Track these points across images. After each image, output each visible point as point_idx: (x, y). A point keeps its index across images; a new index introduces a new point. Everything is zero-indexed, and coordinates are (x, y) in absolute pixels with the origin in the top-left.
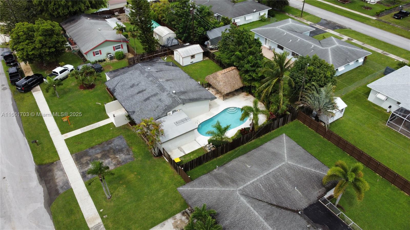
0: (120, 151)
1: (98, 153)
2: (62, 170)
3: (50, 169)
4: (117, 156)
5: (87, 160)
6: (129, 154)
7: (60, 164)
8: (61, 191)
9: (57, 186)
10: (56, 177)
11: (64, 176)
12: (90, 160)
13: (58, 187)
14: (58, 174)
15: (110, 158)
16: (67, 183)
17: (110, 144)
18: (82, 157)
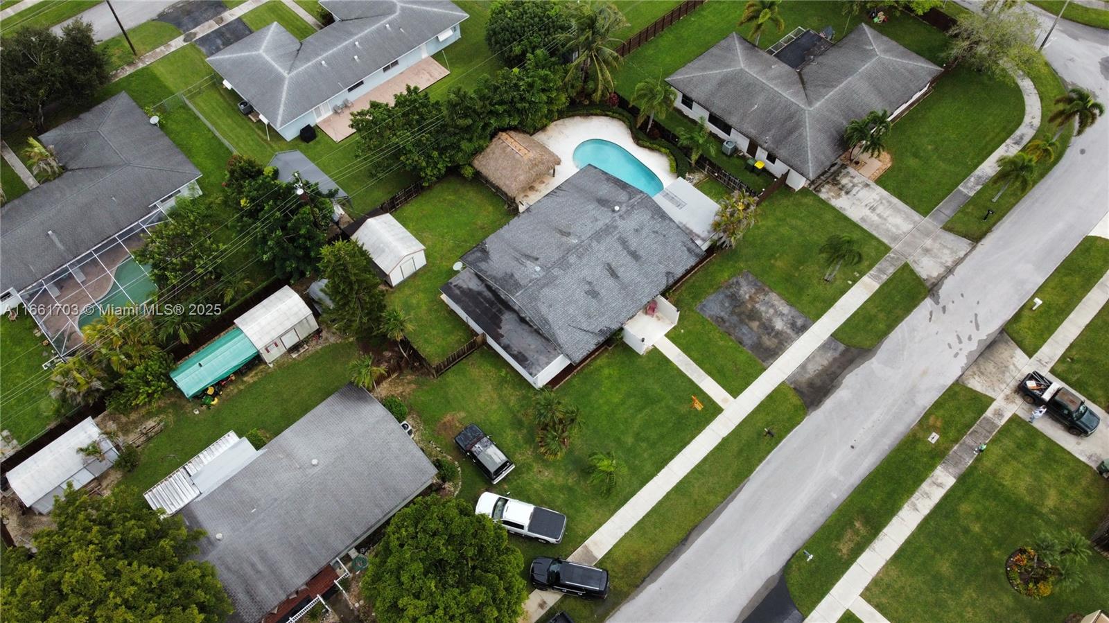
0: (734, 298)
1: (751, 329)
2: (803, 367)
3: (809, 387)
4: (747, 297)
5: (769, 340)
6: (737, 282)
7: (794, 375)
8: (842, 347)
9: (835, 359)
10: (820, 368)
11: (814, 357)
12: (769, 334)
13: (837, 354)
14: (813, 369)
15: (754, 307)
16: (824, 347)
17: (722, 318)
18: (767, 350)
